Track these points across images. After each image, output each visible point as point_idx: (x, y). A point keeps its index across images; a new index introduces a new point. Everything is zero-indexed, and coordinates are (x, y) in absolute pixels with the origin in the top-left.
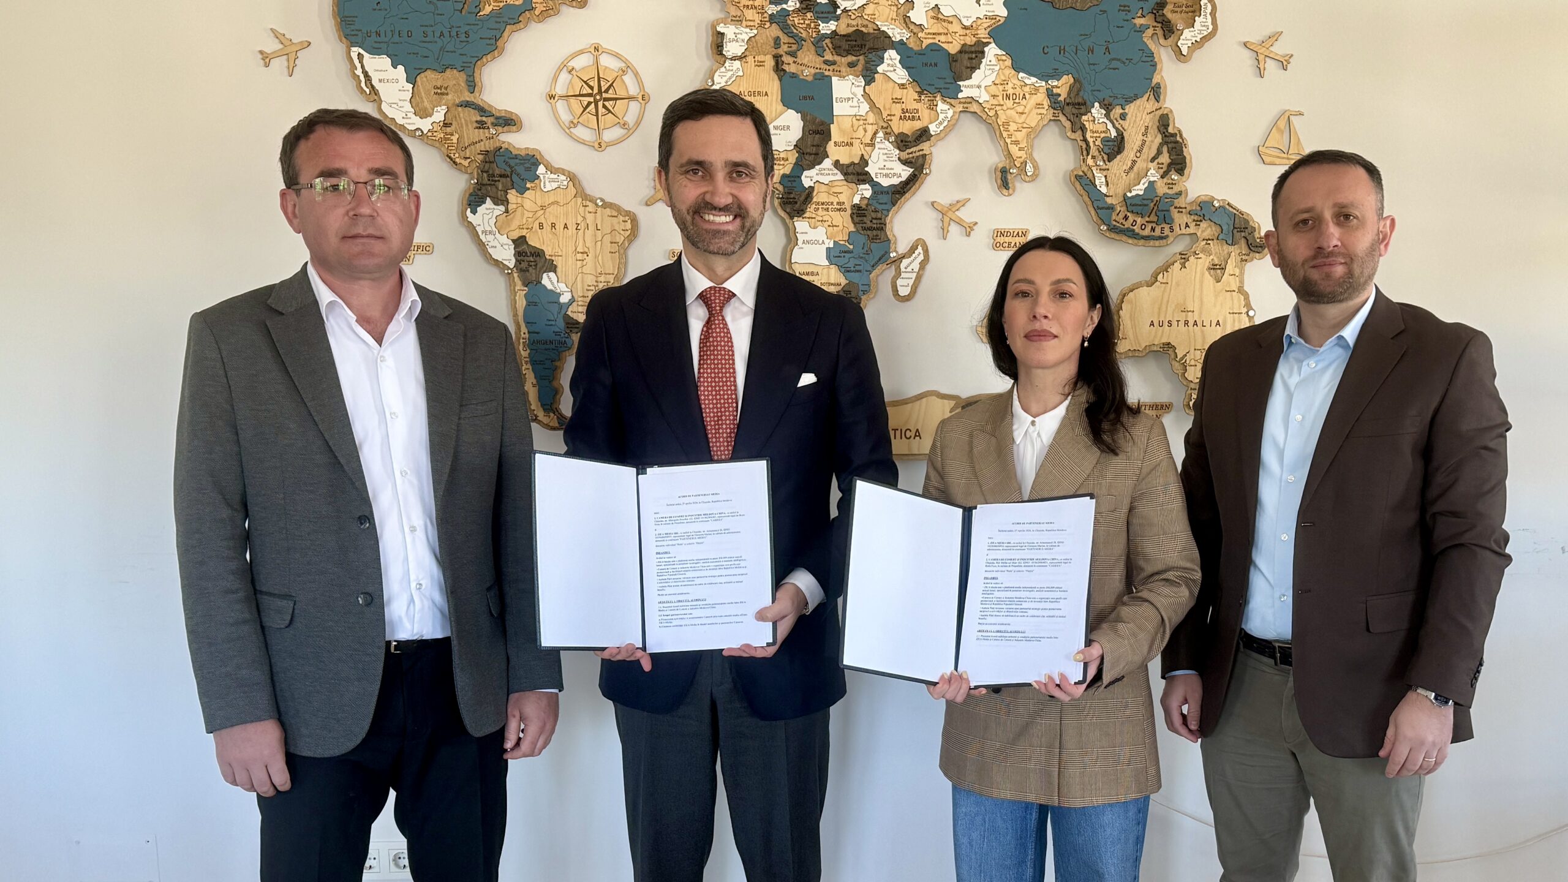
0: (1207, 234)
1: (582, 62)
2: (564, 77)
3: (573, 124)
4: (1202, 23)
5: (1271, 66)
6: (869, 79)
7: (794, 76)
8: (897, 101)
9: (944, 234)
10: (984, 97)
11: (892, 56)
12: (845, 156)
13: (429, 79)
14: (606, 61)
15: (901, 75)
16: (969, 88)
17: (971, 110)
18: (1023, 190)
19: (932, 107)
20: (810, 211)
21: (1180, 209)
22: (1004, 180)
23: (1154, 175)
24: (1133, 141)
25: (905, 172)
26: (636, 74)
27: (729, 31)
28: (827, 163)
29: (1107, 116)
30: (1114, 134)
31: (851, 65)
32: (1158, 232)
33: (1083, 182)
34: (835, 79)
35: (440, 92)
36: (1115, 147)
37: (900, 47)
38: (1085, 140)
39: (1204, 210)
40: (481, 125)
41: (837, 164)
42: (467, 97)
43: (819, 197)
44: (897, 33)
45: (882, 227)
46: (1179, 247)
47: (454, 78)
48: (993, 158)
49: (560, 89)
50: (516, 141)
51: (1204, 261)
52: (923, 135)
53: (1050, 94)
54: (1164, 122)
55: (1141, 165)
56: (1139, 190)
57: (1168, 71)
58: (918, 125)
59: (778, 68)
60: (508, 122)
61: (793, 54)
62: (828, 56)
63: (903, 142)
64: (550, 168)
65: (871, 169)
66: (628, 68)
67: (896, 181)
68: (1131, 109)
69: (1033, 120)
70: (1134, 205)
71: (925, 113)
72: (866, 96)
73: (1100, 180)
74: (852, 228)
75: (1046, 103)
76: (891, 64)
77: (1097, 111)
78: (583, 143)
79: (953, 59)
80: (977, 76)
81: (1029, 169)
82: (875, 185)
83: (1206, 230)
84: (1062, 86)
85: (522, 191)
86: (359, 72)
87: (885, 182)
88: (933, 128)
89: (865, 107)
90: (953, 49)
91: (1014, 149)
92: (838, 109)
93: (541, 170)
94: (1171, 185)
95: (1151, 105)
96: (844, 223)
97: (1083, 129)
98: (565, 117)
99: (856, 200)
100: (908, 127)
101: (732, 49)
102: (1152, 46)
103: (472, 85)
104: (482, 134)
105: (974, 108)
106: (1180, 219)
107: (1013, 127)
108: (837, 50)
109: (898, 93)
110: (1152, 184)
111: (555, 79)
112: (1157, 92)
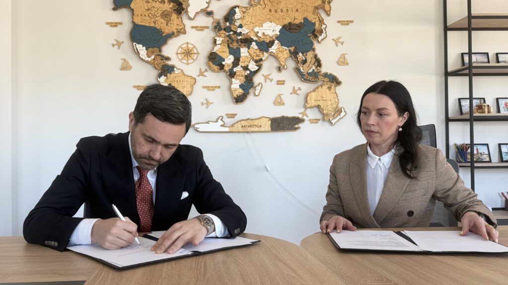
0: (327, 80)
1: (185, 46)
2: (180, 49)
3: (182, 59)
4: (323, 35)
5: (339, 44)
6: (249, 48)
7: (232, 48)
8: (255, 53)
9: (266, 81)
10: (274, 51)
11: (254, 43)
12: (243, 65)
13: (150, 49)
14: (189, 46)
15: (256, 47)
16: (271, 50)
17: (272, 55)
18: (284, 72)
19: (263, 54)
20: (235, 76)
21: (320, 75)
22: (279, 69)
23: (314, 67)
24: (309, 60)
25: (257, 68)
26: (196, 49)
27: (217, 38)
28: (239, 66)
29: (303, 55)
30: (304, 59)
31: (245, 45)
32: (315, 80)
33: (297, 70)
34: (241, 49)
35: (153, 52)
36: (305, 62)
37: (256, 41)
38: (298, 60)
39: (326, 75)
40: (162, 59)
41: (241, 66)
42: (159, 53)
43: (237, 74)
44: (255, 38)
45: (252, 80)
46: (320, 83)
47: (156, 49)
48: (276, 65)
49: (179, 52)
50: (170, 63)
51: (327, 86)
52: (261, 60)
53: (290, 51)
54: (316, 56)
55: (311, 65)
56: (311, 71)
57: (316, 45)
58: (260, 58)
59: (228, 46)
60: (168, 59)
61: (231, 43)
62: (240, 44)
63: (256, 61)
64: (177, 68)
65: (249, 67)
66: (194, 47)
67: (255, 70)
68: (308, 53)
69: (286, 56)
70: (309, 74)
71: (261, 55)
72: (248, 52)
73: (301, 69)
74: (245, 80)
75: (289, 53)
76: (254, 45)
77: (300, 54)
78: (184, 63)
79: (267, 44)
80: (273, 47)
81: (285, 67)
82: (250, 71)
83: (326, 79)
84: (292, 49)
85: (170, 73)
86: (135, 48)
87: (252, 70)
88: (263, 58)
89: (248, 54)
90: (268, 41)
91: (282, 63)
92: (242, 55)
93: (175, 69)
94: (318, 70)
95: (312, 53)
96: (243, 79)
97: (297, 58)
98: (180, 58)
99: (246, 74)
100: (257, 58)
101: (218, 42)
102: (312, 40)
103: (160, 51)
104: (162, 61)
105: (272, 54)
106: (320, 77)
107: (281, 58)
108: (242, 42)
109: (255, 51)
110: (313, 70)
111: (178, 49)
112: (314, 50)
